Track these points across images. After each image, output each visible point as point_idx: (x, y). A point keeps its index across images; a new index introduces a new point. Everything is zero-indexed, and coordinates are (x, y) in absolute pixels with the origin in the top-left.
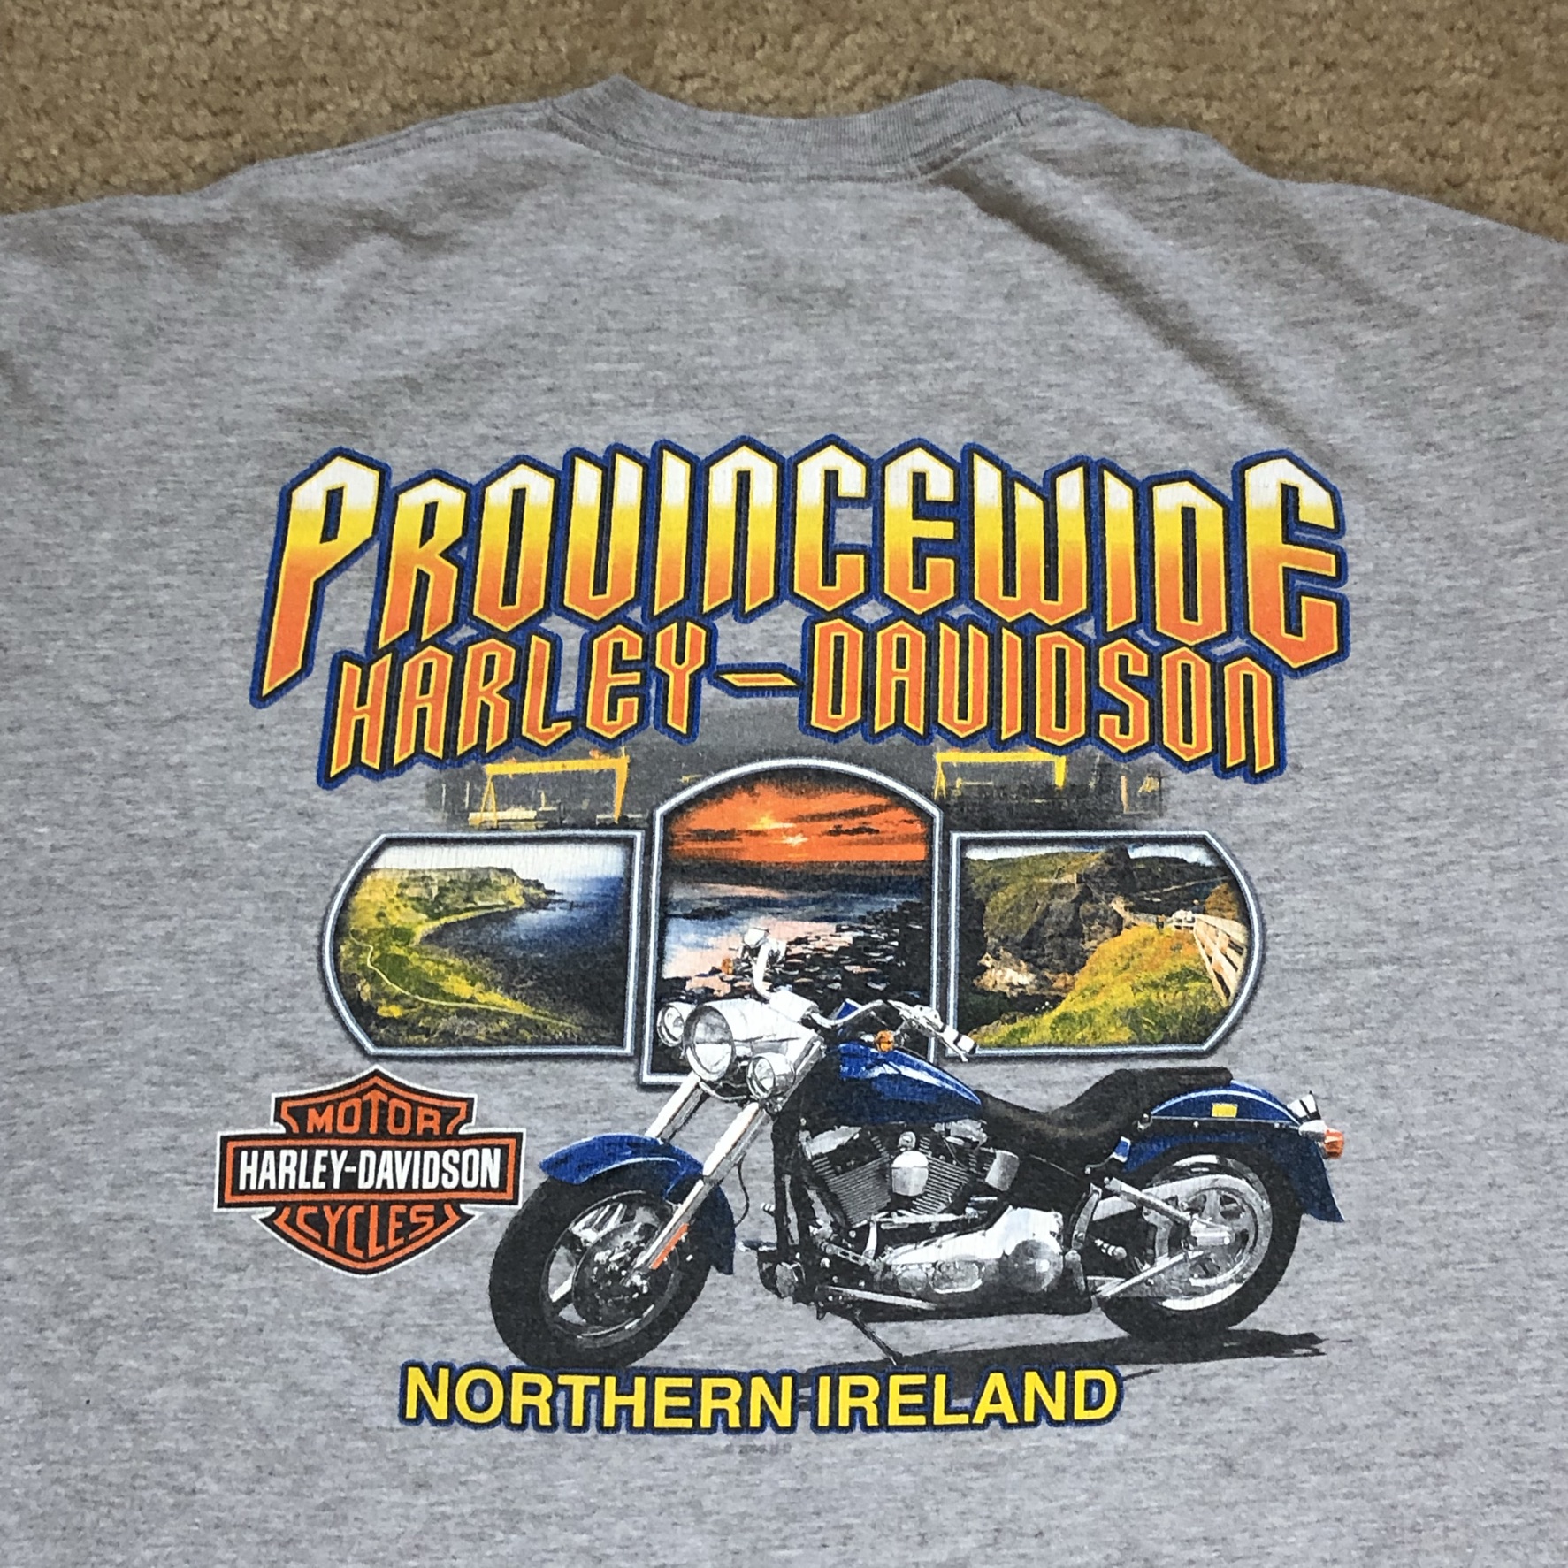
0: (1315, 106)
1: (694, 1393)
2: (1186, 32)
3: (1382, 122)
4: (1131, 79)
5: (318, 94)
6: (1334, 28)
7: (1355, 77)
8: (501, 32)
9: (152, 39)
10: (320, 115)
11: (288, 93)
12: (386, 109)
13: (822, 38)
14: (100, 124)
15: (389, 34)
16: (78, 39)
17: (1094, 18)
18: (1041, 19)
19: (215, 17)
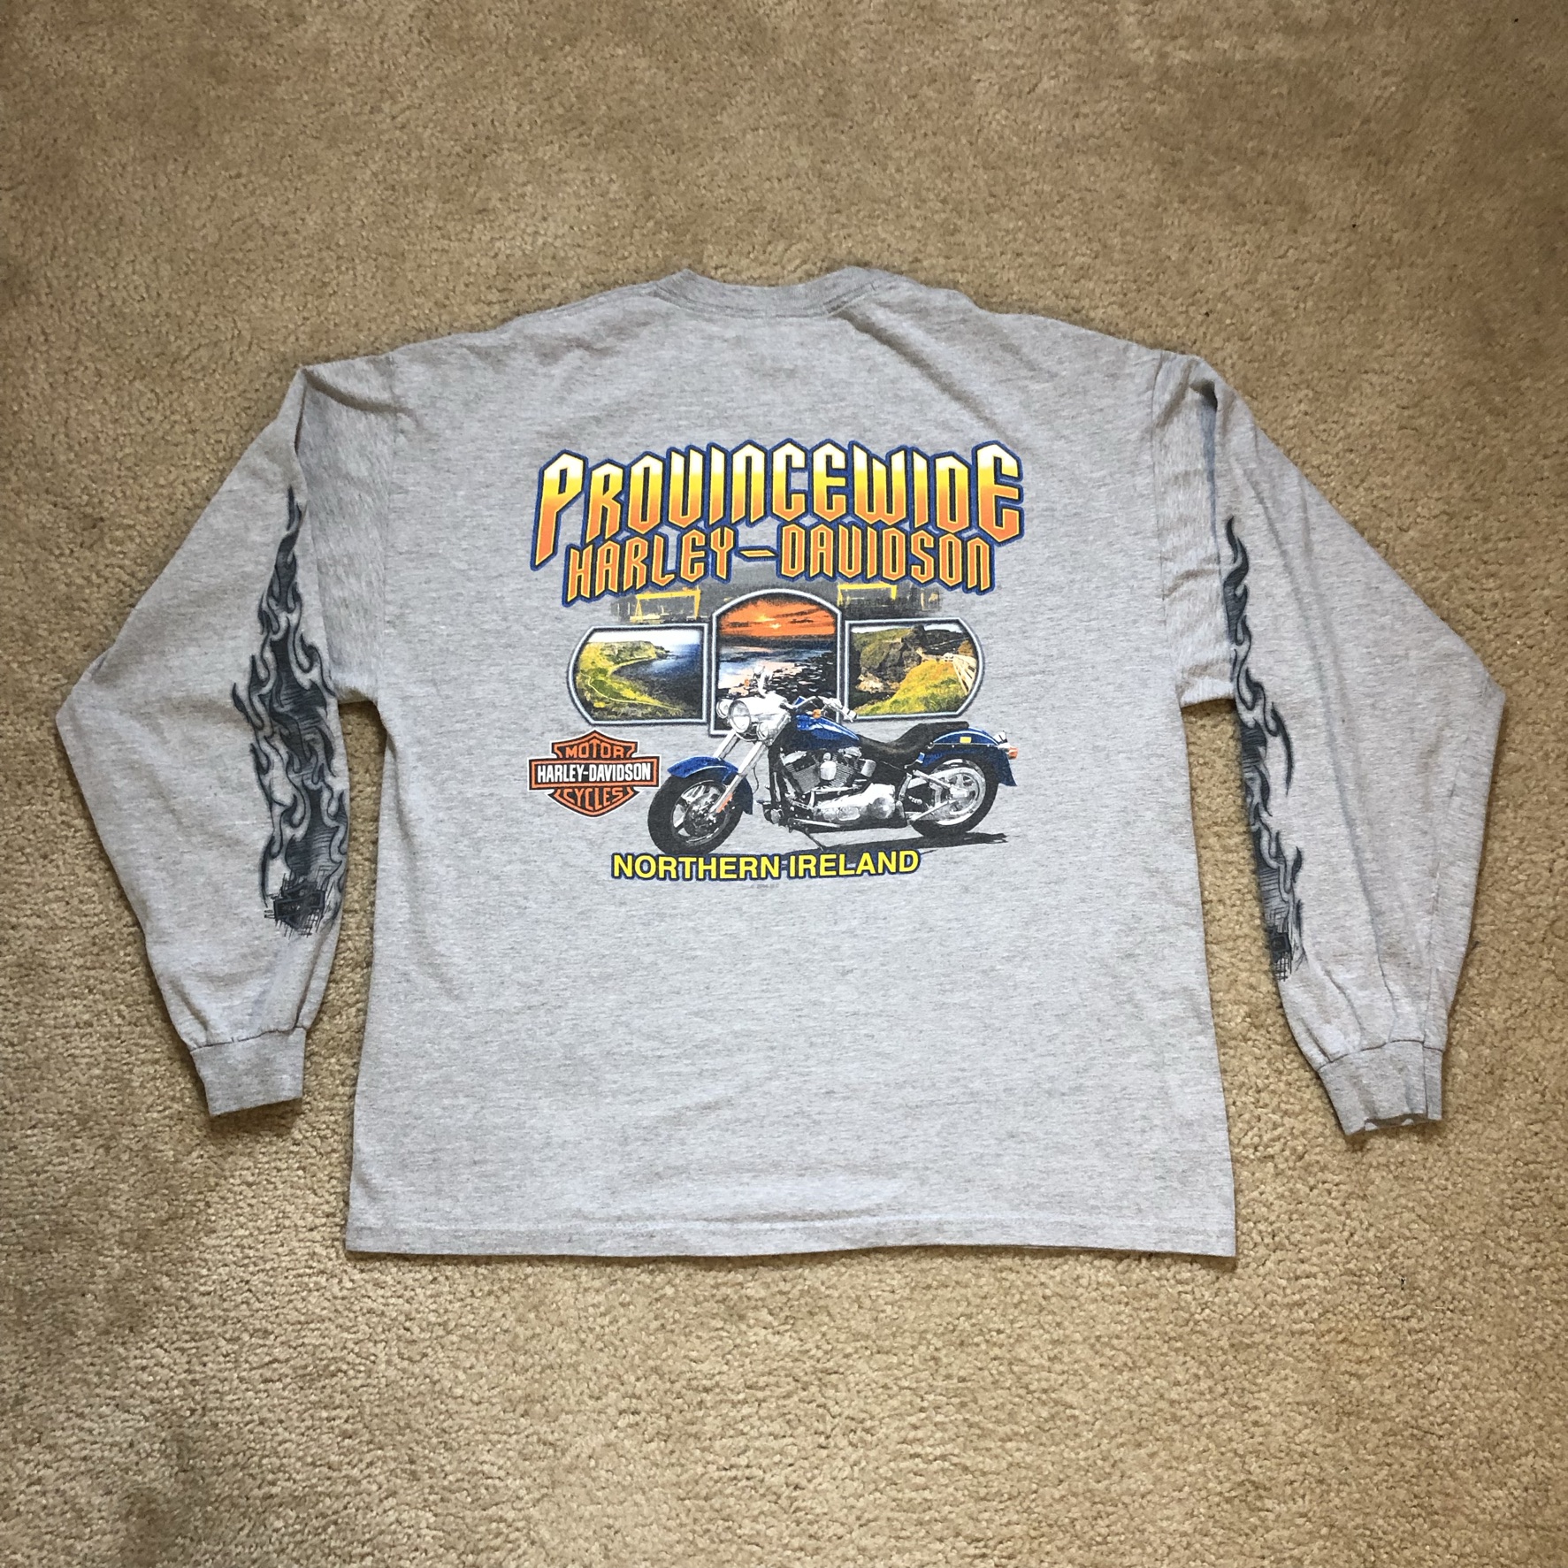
0: (1012, 275)
1: (737, 864)
2: (952, 240)
3: (1043, 281)
4: (926, 263)
5: (546, 280)
6: (1021, 236)
7: (1031, 260)
8: (632, 248)
9: (469, 256)
10: (548, 291)
11: (534, 280)
12: (578, 286)
13: (781, 248)
14: (447, 298)
15: (579, 250)
16: (435, 256)
17: (909, 233)
18: (883, 235)
19: (498, 244)
